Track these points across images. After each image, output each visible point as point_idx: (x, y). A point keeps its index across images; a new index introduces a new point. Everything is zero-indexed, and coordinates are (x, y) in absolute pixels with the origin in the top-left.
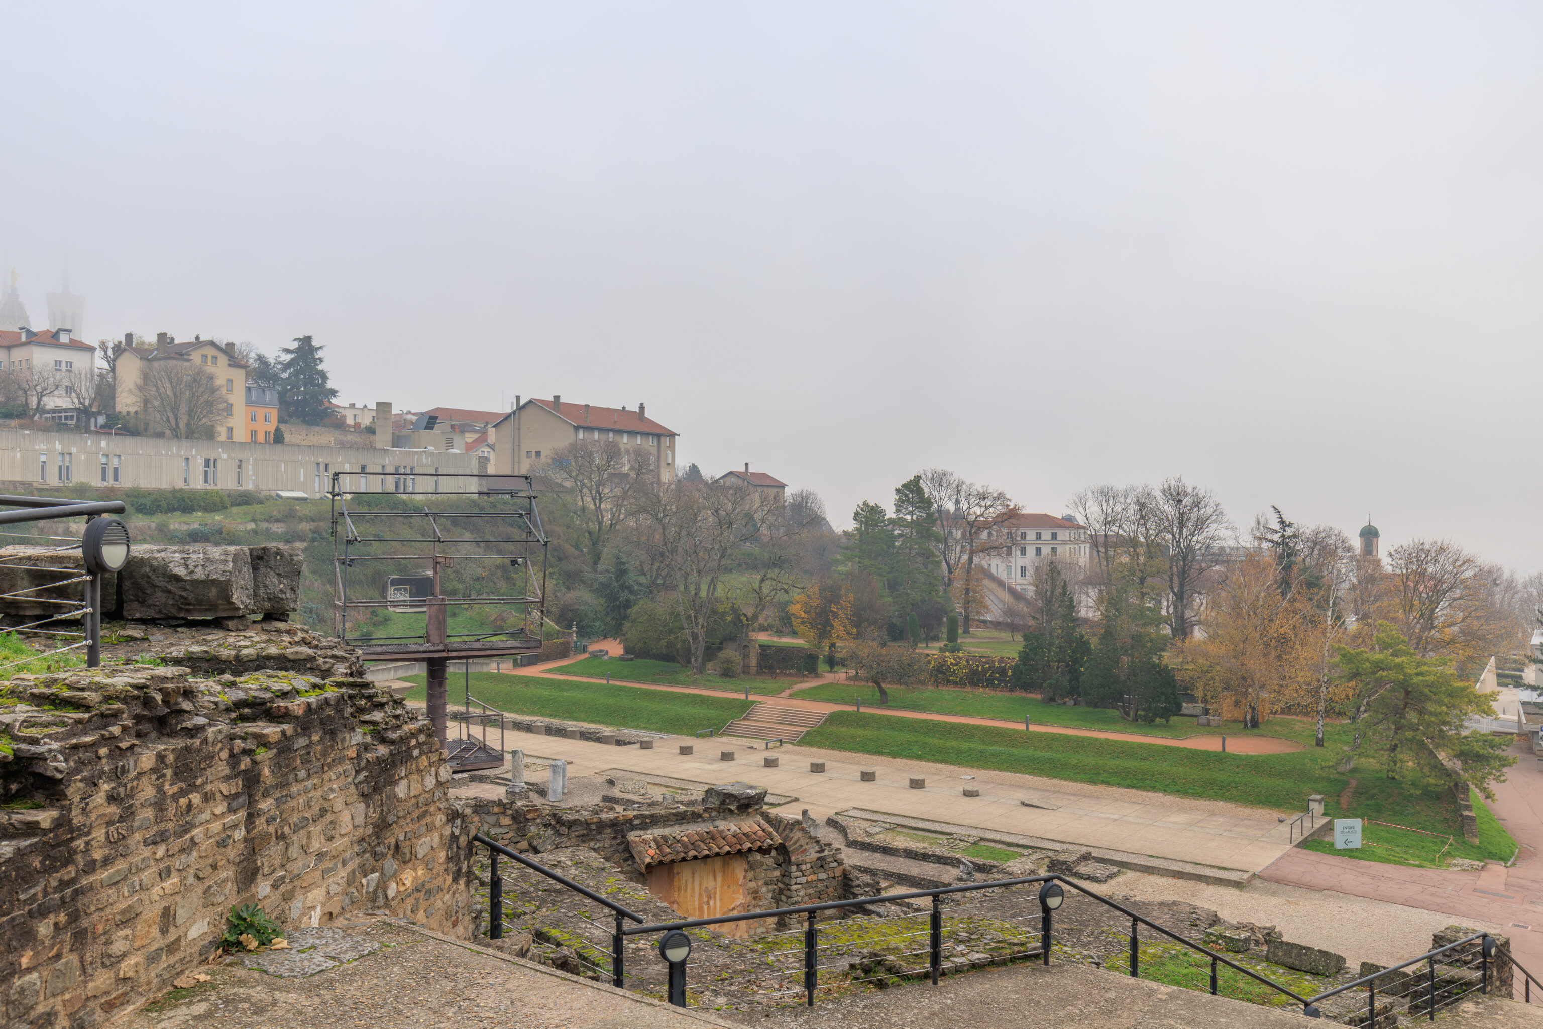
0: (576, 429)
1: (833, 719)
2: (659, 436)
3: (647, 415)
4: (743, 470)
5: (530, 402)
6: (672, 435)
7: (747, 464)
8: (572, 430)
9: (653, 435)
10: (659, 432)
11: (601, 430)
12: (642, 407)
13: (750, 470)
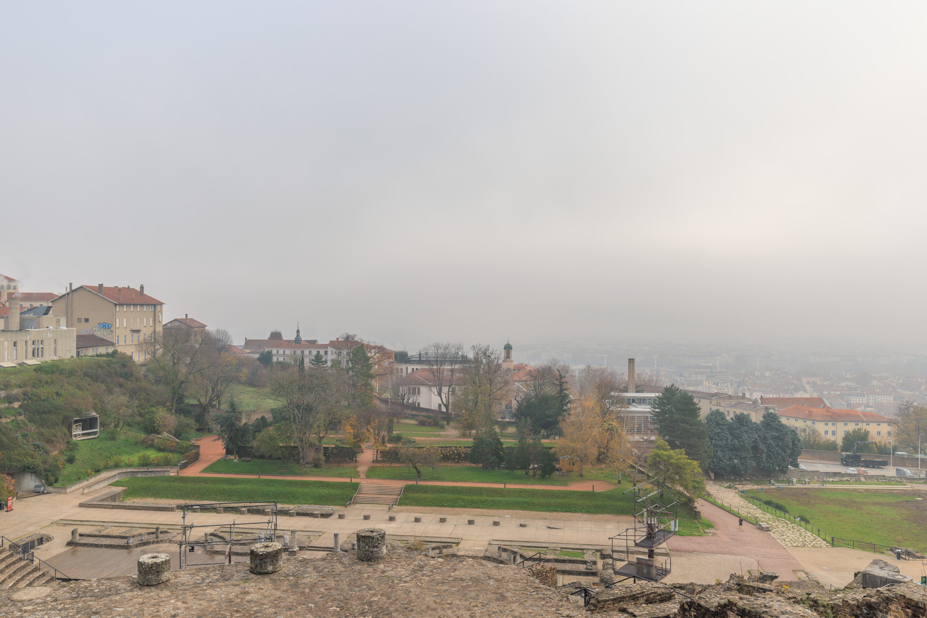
0: (116, 305)
1: (408, 489)
2: (155, 305)
3: (146, 292)
4: (184, 317)
5: (81, 287)
6: (161, 304)
7: (186, 315)
8: (113, 306)
9: (152, 305)
10: (155, 303)
11: (127, 305)
12: (142, 287)
13: (189, 317)
